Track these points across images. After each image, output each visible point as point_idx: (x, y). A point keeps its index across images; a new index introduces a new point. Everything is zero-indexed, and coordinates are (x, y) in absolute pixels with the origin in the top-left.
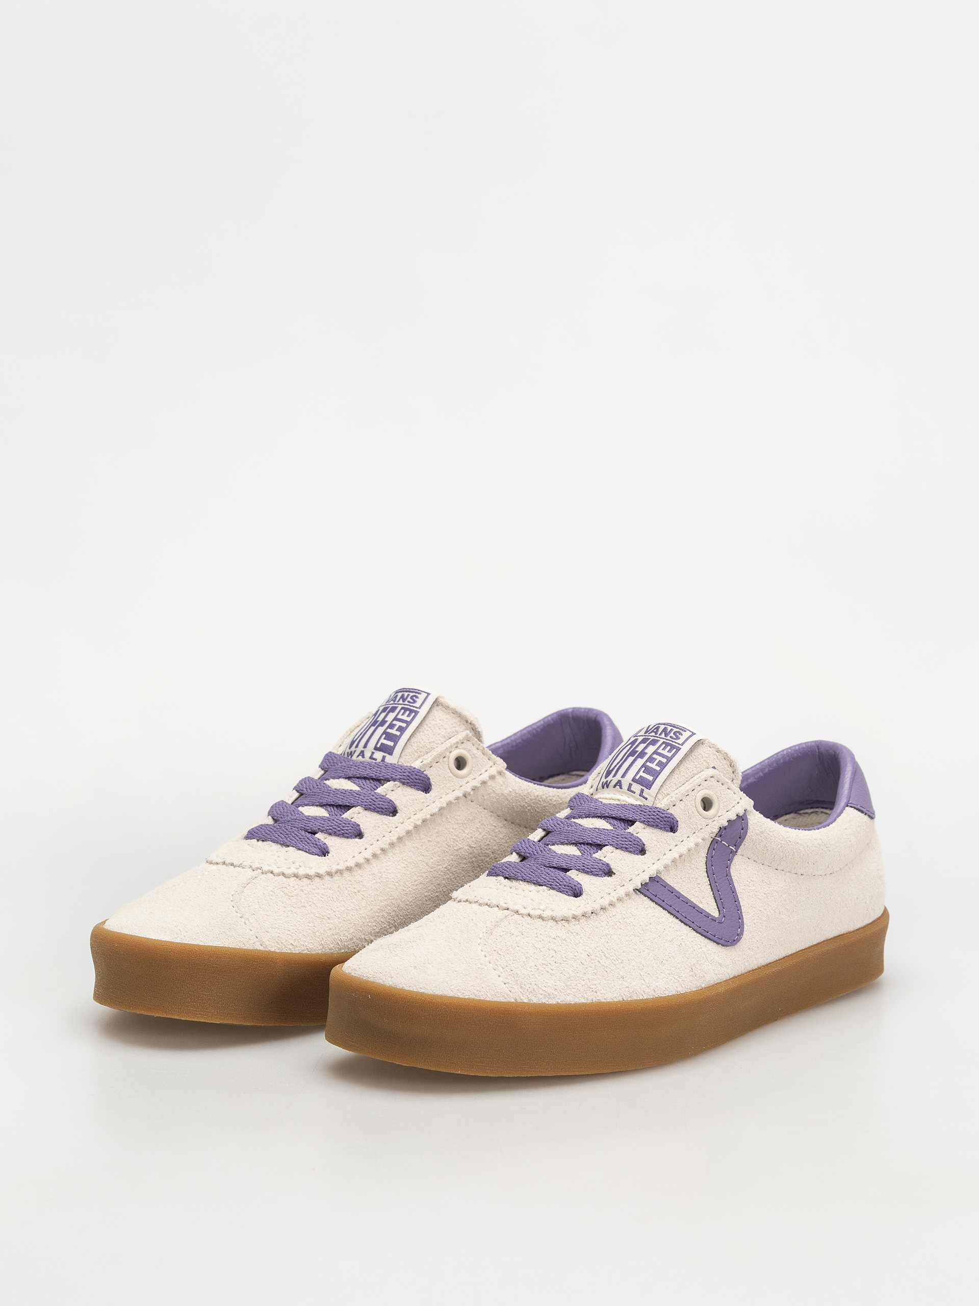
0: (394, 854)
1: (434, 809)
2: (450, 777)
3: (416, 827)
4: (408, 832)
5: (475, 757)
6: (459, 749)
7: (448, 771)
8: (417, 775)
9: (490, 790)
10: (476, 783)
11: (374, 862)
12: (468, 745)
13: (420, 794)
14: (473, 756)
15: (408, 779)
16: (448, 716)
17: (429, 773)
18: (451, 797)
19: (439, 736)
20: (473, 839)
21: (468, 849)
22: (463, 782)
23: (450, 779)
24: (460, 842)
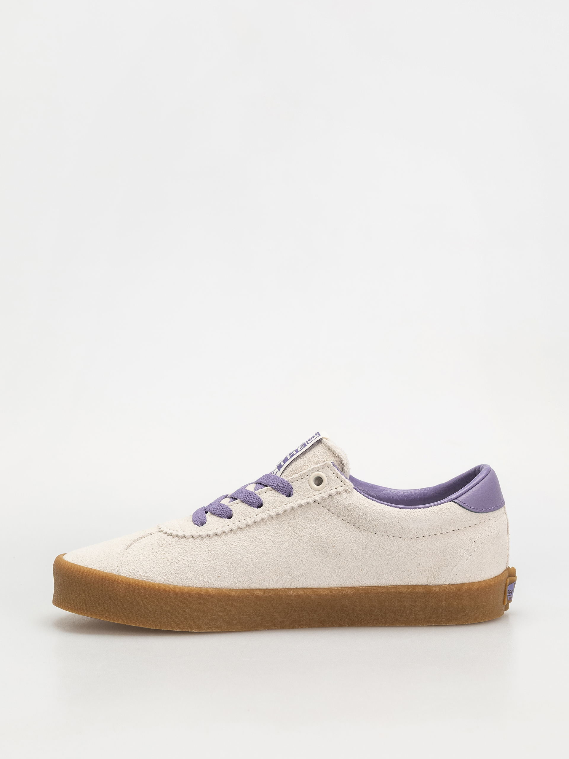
0: (248, 532)
1: (288, 507)
2: (308, 489)
3: (271, 517)
4: (263, 520)
5: (329, 478)
6: (319, 471)
7: (308, 485)
8: (283, 485)
9: (336, 501)
10: (325, 495)
11: (231, 535)
12: (327, 470)
13: (283, 497)
14: (328, 477)
15: (277, 486)
16: (324, 451)
17: (293, 485)
18: (303, 502)
19: (312, 463)
20: (316, 531)
21: (310, 537)
22: (317, 493)
23: (307, 490)
24: (305, 531)
